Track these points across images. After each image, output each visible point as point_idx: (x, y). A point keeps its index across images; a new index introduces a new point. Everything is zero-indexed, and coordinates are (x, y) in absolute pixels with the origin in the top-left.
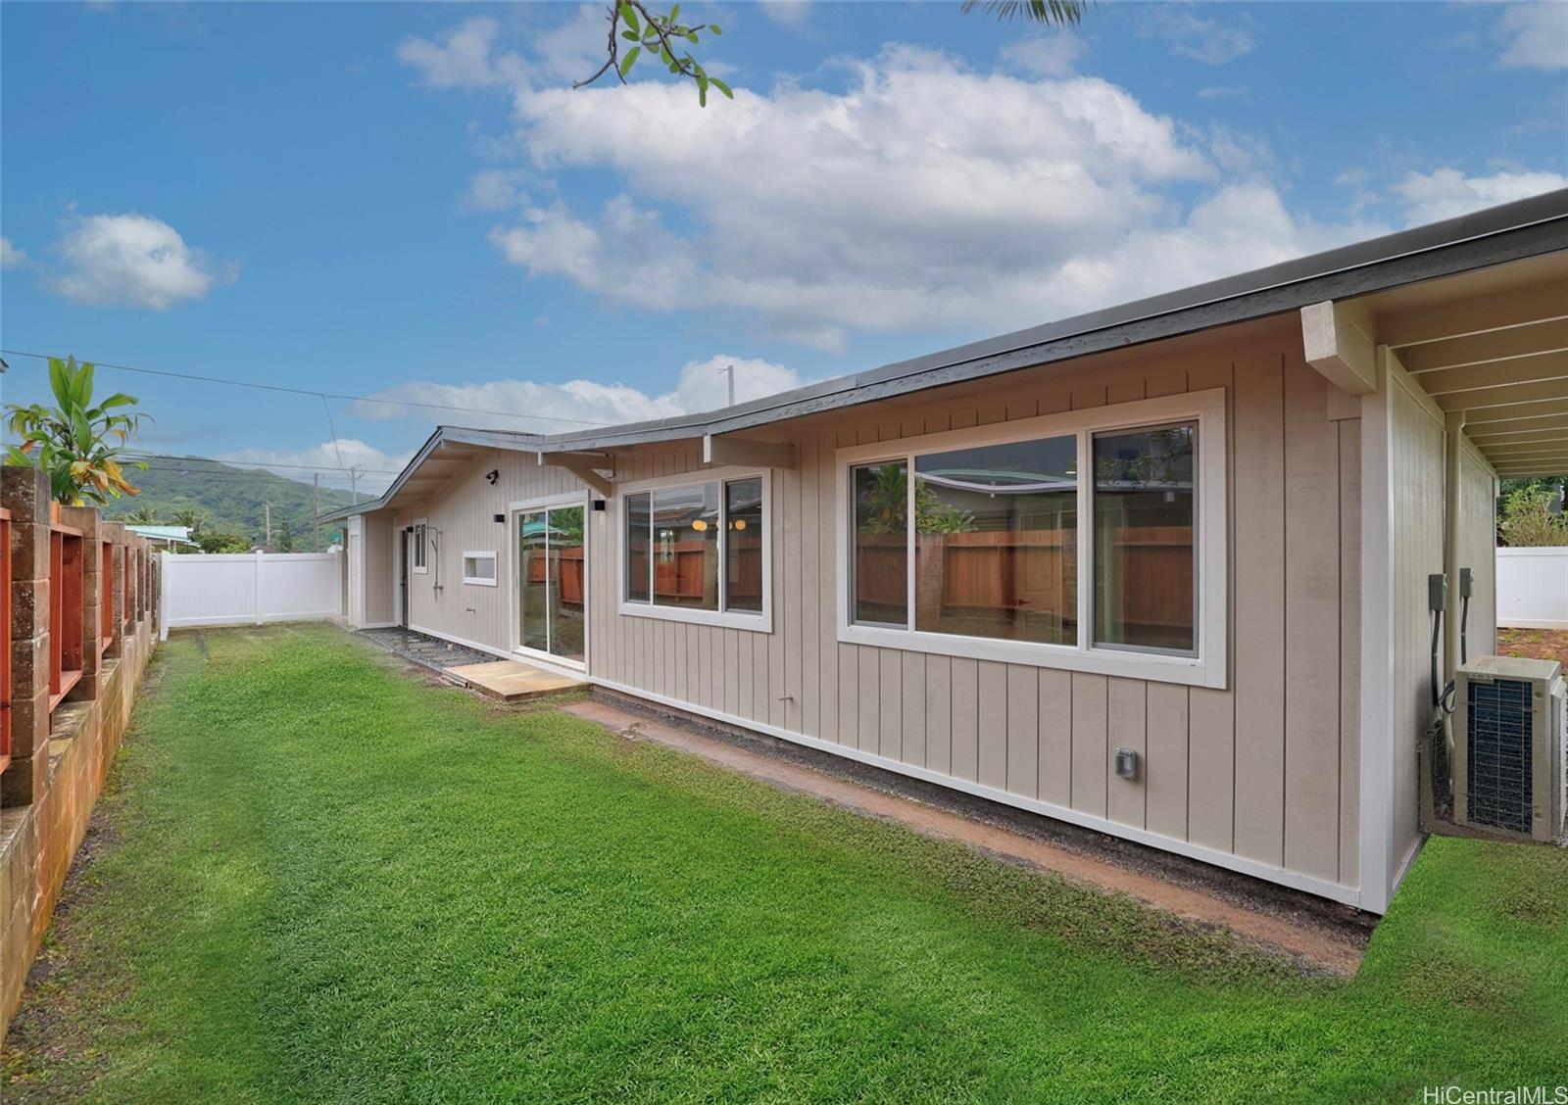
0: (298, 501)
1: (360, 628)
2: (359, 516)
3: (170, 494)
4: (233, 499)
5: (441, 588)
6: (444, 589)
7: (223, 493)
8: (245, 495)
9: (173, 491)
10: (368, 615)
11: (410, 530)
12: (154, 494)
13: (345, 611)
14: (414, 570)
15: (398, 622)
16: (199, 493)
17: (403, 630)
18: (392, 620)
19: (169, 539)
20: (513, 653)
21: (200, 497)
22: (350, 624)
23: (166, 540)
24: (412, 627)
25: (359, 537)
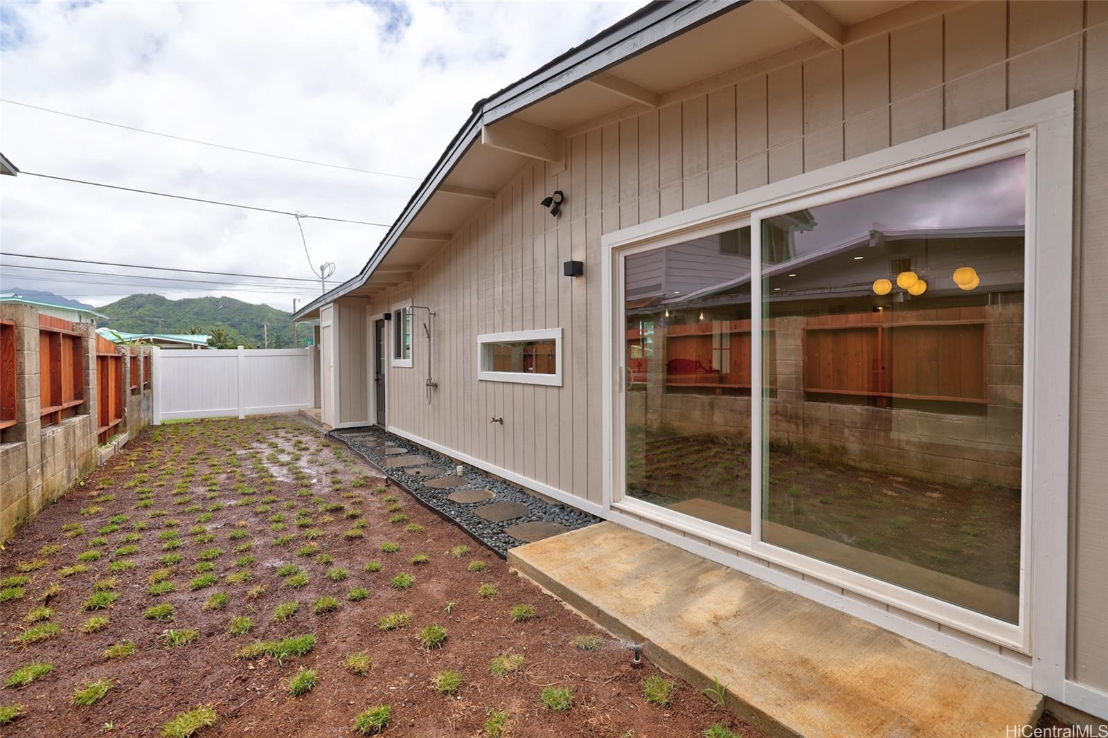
0: (285, 324)
1: (334, 428)
2: (332, 304)
3: (213, 321)
4: (249, 323)
5: (436, 385)
6: (441, 387)
7: (243, 319)
8: (255, 321)
9: (215, 319)
10: (342, 414)
11: (388, 317)
12: (204, 321)
13: (318, 405)
14: (392, 363)
15: (372, 420)
16: (229, 320)
17: (378, 430)
18: (366, 418)
19: (193, 344)
20: (612, 508)
21: (230, 322)
22: (323, 422)
23: (191, 344)
24: (390, 428)
25: (332, 328)
